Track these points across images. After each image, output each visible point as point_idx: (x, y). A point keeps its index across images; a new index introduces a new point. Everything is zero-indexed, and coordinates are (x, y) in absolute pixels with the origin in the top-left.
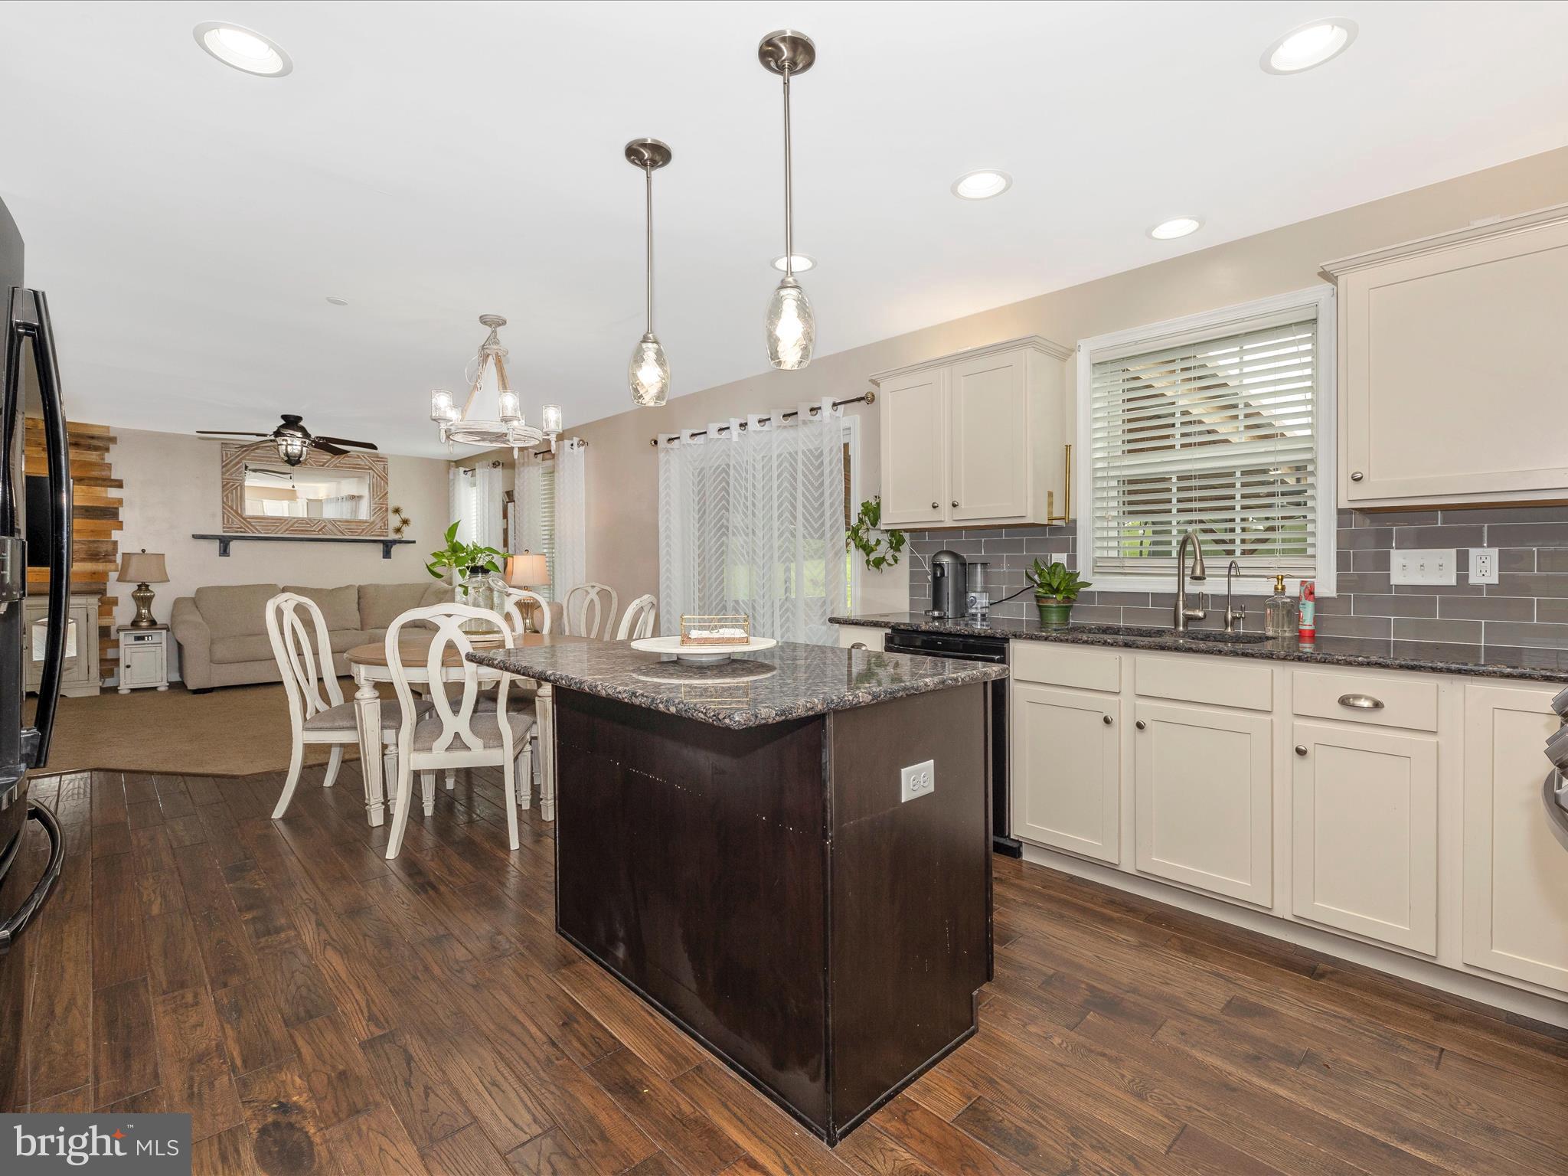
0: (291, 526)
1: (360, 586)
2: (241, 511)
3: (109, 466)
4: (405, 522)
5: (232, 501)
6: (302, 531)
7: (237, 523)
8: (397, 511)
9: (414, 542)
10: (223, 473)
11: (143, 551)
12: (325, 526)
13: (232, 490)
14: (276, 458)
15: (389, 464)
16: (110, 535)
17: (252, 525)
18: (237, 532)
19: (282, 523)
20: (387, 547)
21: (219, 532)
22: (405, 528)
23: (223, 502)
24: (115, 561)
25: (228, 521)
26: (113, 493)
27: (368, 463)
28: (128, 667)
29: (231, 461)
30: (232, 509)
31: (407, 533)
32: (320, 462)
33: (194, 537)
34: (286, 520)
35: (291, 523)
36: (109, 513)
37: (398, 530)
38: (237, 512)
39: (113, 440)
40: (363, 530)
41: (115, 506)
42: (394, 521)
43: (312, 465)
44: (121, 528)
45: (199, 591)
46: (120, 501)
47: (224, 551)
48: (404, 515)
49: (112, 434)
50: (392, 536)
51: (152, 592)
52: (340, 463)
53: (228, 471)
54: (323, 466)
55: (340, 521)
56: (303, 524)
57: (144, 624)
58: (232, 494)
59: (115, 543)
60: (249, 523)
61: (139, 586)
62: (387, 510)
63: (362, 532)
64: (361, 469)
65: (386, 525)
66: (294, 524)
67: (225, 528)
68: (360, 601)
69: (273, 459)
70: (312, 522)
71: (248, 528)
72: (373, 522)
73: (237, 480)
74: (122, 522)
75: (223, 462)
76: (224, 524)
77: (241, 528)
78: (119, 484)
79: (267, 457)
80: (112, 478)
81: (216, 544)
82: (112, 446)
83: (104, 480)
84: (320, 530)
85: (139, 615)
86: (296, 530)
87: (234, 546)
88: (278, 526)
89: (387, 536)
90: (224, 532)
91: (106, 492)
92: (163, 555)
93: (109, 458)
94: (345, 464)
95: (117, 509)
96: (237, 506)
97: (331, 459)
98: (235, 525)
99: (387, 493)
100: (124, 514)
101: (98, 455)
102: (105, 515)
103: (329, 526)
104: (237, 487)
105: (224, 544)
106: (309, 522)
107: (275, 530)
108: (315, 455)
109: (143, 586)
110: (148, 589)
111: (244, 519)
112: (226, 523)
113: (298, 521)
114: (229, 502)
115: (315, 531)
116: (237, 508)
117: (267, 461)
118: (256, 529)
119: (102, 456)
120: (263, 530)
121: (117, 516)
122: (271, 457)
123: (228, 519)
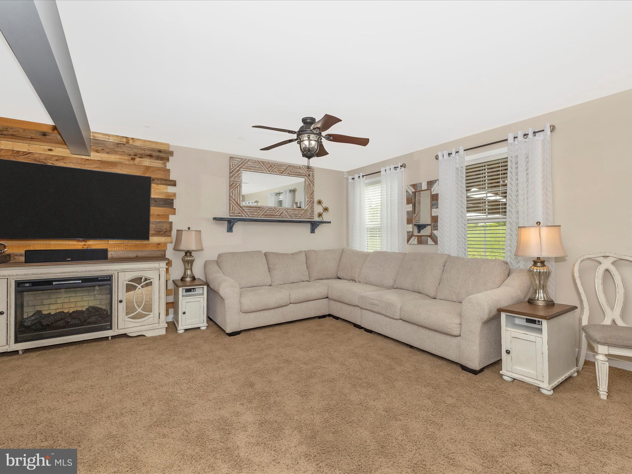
0: (266, 212)
1: (305, 251)
2: (240, 202)
3: (169, 171)
4: (326, 209)
5: (235, 196)
6: (270, 215)
7: (237, 210)
8: (320, 202)
9: (330, 222)
10: (230, 177)
11: (189, 228)
12: (283, 212)
13: (234, 188)
14: (258, 168)
15: (315, 172)
16: (168, 218)
17: (245, 212)
18: (237, 216)
19: (261, 210)
20: (314, 225)
21: (226, 215)
22: (325, 214)
23: (230, 196)
24: (170, 236)
26: (171, 189)
27: (304, 172)
28: (184, 313)
29: (235, 169)
30: (235, 200)
31: (326, 217)
32: (281, 171)
33: (215, 219)
34: (263, 208)
35: (265, 210)
36: (168, 202)
37: (320, 215)
38: (237, 203)
39: (171, 153)
41: (171, 198)
42: (318, 209)
43: (276, 172)
44: (174, 214)
45: (219, 256)
46: (175, 195)
47: (230, 229)
48: (324, 205)
49: (171, 150)
50: (316, 219)
51: (193, 257)
52: (291, 172)
53: (233, 175)
54: (282, 173)
55: (290, 209)
56: (271, 211)
57: (188, 279)
58: (235, 190)
59: (171, 223)
60: (243, 209)
61: (186, 253)
62: (313, 202)
63: (301, 216)
64: (301, 175)
65: (313, 211)
66: (267, 210)
67: (231, 213)
68: (307, 261)
70: (276, 209)
71: (243, 213)
72: (307, 210)
73: (238, 182)
74: (175, 209)
75: (230, 169)
76: (230, 210)
77: (239, 213)
78: (174, 184)
79: (253, 167)
80: (171, 179)
81: (226, 225)
82: (170, 158)
83: (166, 180)
84: (280, 215)
85: (185, 273)
86: (268, 215)
87: (235, 225)
88: (259, 212)
89: (314, 219)
90: (230, 216)
91: (167, 189)
92: (200, 231)
93: (169, 166)
94: (293, 172)
95: (173, 200)
96: (237, 199)
97: (286, 169)
98: (236, 211)
99: (313, 191)
100: (177, 204)
101: (163, 164)
102: (166, 204)
103: (285, 212)
104: (238, 186)
105: (230, 223)
106: (275, 210)
107: (257, 214)
108: (278, 166)
109: (188, 253)
110: (191, 255)
111: (241, 207)
112: (231, 210)
113: (269, 209)
114: (233, 196)
115: (277, 215)
116: (237, 200)
117: (254, 170)
118: (247, 214)
119: (165, 164)
120: (251, 215)
121: (173, 205)
122: (256, 167)
123: (232, 208)
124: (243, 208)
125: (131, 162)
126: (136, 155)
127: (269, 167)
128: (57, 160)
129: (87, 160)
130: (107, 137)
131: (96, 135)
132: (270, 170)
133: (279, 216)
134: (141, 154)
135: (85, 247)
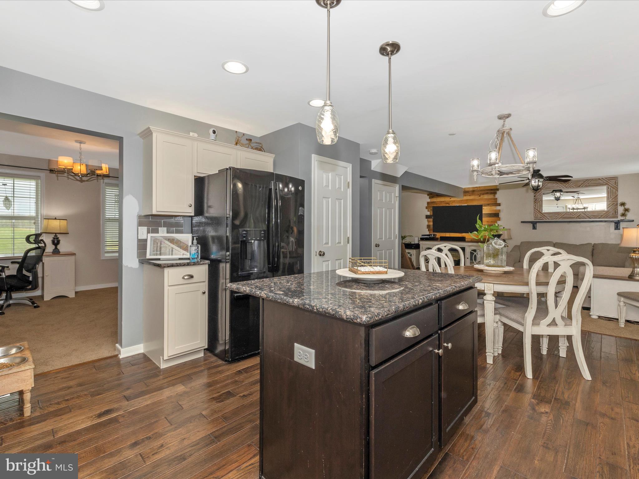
0: (562, 216)
1: (594, 244)
2: (541, 211)
3: (496, 199)
4: (628, 210)
5: (537, 207)
6: (568, 218)
7: (539, 216)
8: (623, 204)
9: (633, 221)
10: (534, 196)
12: (580, 215)
13: (538, 202)
14: (556, 187)
17: (546, 217)
18: (539, 219)
19: (559, 215)
20: (617, 224)
21: (532, 220)
22: (627, 213)
23: (534, 208)
26: (498, 208)
27: (605, 182)
30: (537, 210)
31: (629, 216)
32: (578, 185)
33: (522, 222)
35: (563, 215)
37: (623, 215)
38: (539, 211)
39: (498, 190)
40: (602, 215)
41: (498, 212)
42: (621, 210)
44: (500, 220)
45: (522, 243)
46: (499, 211)
47: (534, 228)
48: (627, 206)
49: (497, 188)
50: (620, 218)
53: (536, 195)
54: (579, 187)
55: (588, 212)
56: (568, 214)
58: (538, 204)
60: (544, 215)
62: (617, 205)
63: (601, 217)
64: (601, 185)
65: (616, 212)
66: (565, 214)
67: (536, 218)
68: (594, 251)
70: (573, 213)
71: (544, 218)
72: (608, 211)
73: (540, 198)
74: (500, 218)
76: (534, 217)
77: (541, 218)
78: (499, 205)
79: (553, 187)
80: (498, 203)
81: (531, 225)
82: (497, 192)
83: (496, 204)
84: (577, 217)
87: (538, 225)
88: (557, 216)
89: (617, 218)
90: (534, 220)
91: (496, 208)
93: (497, 196)
94: (591, 184)
95: (499, 213)
96: (539, 209)
97: (583, 183)
99: (617, 195)
100: (501, 215)
101: (493, 196)
102: (495, 216)
103: (583, 215)
104: (540, 201)
105: (534, 225)
106: (572, 214)
107: (555, 218)
108: (575, 182)
111: (542, 214)
113: (566, 213)
115: (574, 217)
116: (539, 210)
118: (547, 218)
119: (495, 196)
120: (550, 218)
121: (499, 216)
122: (554, 187)
123: (536, 215)
125: (479, 198)
126: (481, 194)
128: (452, 202)
129: (462, 200)
131: (465, 189)
132: (567, 186)
134: (483, 193)
135: (462, 236)
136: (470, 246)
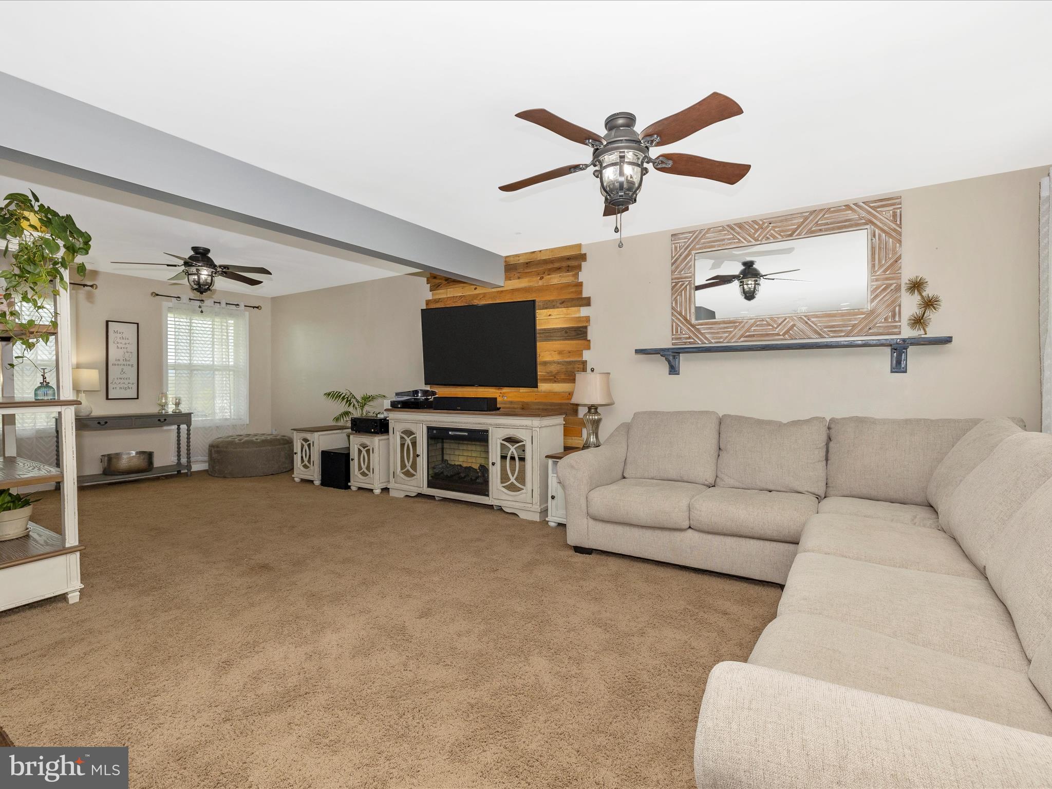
0: (748, 330)
1: (832, 420)
2: (689, 316)
3: (580, 285)
4: (933, 303)
5: (681, 305)
6: (762, 335)
7: (686, 332)
8: (916, 286)
9: (948, 340)
10: (673, 273)
11: (592, 370)
12: (794, 325)
13: (682, 290)
14: (729, 239)
16: (581, 355)
17: (702, 334)
18: (685, 343)
19: (736, 327)
21: (666, 343)
22: (931, 315)
23: (673, 307)
25: (677, 332)
26: (584, 312)
27: (864, 214)
29: (680, 255)
30: (680, 314)
31: (935, 326)
32: (788, 230)
33: (638, 352)
34: (740, 323)
35: (747, 326)
36: (582, 333)
37: (917, 322)
38: (686, 319)
39: (584, 257)
40: (854, 326)
41: (584, 325)
42: (912, 304)
43: (774, 237)
44: (588, 348)
45: (635, 416)
46: (588, 319)
47: (673, 369)
48: (929, 292)
49: (583, 252)
50: (907, 333)
51: (599, 414)
52: (818, 225)
53: (677, 268)
54: (791, 235)
55: (816, 316)
56: (761, 325)
58: (681, 295)
59: (586, 363)
60: (699, 330)
61: (590, 409)
62: (898, 288)
63: (851, 331)
64: (851, 226)
65: (895, 313)
66: (752, 326)
67: (676, 338)
68: (831, 444)
69: (726, 242)
70: (775, 321)
71: (698, 337)
72: (872, 312)
73: (685, 278)
74: (589, 340)
75: (672, 257)
76: (673, 335)
77: (690, 338)
78: (587, 302)
79: (718, 241)
80: (583, 296)
81: (664, 361)
82: (583, 264)
83: (579, 299)
84: (787, 332)
86: (753, 336)
87: (683, 361)
88: (731, 332)
89: (899, 333)
90: (673, 344)
91: (579, 311)
92: (609, 373)
93: (581, 277)
94: (827, 224)
95: (586, 327)
96: (686, 310)
97: (803, 223)
98: (684, 334)
99: (900, 258)
100: (592, 333)
101: (574, 275)
102: (578, 334)
103: (801, 325)
104: (687, 285)
105: (672, 359)
106: (771, 322)
107: (727, 337)
108: (781, 221)
109: (592, 409)
110: (596, 413)
111: (693, 326)
112: (674, 333)
113: (755, 322)
114: (677, 307)
115: (778, 334)
116: (686, 313)
117: (719, 246)
118: (706, 338)
119: (576, 275)
120: (713, 338)
121: (586, 336)
122: (723, 240)
123: (677, 329)
124: (697, 327)
125: (541, 283)
126: (545, 272)
127: (756, 231)
129: (502, 291)
130: (518, 258)
132: (759, 236)
133: (784, 334)
134: (550, 270)
136: (498, 426)
